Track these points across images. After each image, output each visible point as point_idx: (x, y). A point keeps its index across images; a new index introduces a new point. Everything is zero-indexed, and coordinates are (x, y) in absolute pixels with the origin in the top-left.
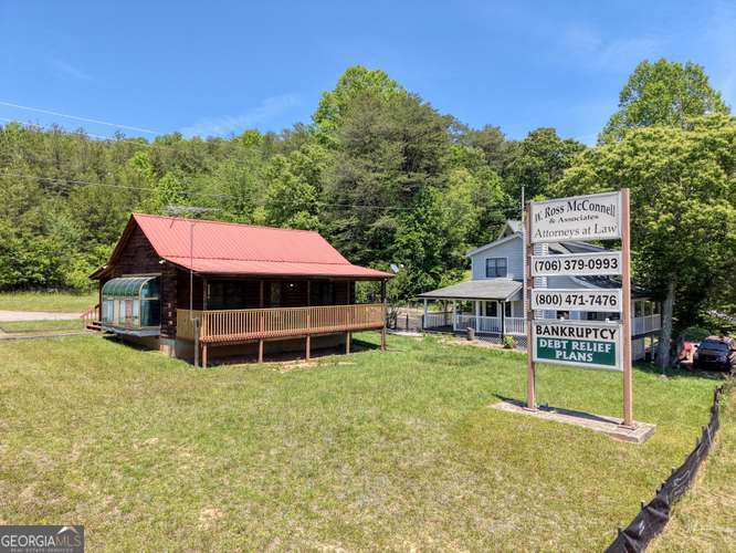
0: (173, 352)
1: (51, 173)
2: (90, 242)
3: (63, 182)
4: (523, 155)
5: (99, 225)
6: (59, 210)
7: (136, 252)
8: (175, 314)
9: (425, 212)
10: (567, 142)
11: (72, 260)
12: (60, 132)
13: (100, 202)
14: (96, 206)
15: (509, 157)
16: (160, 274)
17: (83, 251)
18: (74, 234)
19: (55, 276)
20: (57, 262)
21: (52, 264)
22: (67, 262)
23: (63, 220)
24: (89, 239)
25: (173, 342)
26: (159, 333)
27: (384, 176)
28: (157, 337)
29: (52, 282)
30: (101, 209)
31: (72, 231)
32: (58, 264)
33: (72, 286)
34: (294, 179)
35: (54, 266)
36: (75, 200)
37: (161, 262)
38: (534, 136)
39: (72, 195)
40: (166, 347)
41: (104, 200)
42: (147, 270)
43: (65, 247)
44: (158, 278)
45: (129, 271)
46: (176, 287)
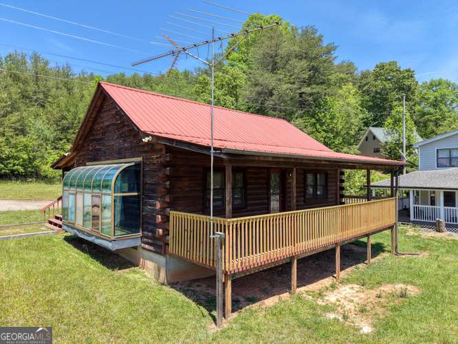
0: (163, 274)
1: (31, 88)
2: (61, 142)
3: (41, 96)
4: (375, 80)
5: (68, 128)
6: (37, 116)
7: (103, 134)
8: (166, 219)
9: (325, 116)
10: (407, 71)
11: (46, 155)
12: (39, 57)
13: (69, 111)
14: (65, 113)
15: (364, 82)
16: (140, 159)
17: (56, 148)
18: (48, 135)
19: (33, 167)
20: (34, 157)
21: (30, 158)
22: (42, 157)
23: (39, 124)
24: (61, 139)
25: (162, 259)
26: (138, 243)
27: (295, 86)
28: (135, 248)
29: (29, 173)
30: (70, 117)
31: (46, 132)
32: (35, 158)
33: (46, 177)
34: (219, 93)
35: (31, 160)
36: (50, 109)
37: (146, 140)
38: (382, 67)
39: (47, 105)
40: (150, 265)
41: (72, 109)
42: (120, 154)
43: (41, 145)
44: (138, 165)
45: (95, 158)
46: (169, 178)
